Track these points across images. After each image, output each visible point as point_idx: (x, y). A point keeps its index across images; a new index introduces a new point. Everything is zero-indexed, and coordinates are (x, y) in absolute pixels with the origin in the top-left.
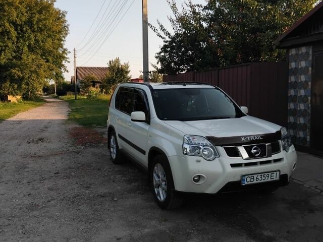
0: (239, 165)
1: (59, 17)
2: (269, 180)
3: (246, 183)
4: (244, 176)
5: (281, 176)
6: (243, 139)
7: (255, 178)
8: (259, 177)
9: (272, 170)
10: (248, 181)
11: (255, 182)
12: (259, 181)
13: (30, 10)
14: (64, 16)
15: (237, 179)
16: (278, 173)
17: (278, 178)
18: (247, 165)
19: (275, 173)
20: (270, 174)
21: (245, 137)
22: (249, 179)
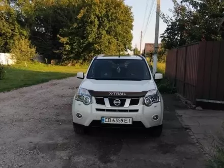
0: (103, 110)
1: (127, 11)
2: (123, 123)
3: (105, 122)
4: (104, 117)
5: (133, 122)
6: (110, 93)
7: (112, 120)
8: (115, 120)
9: (127, 116)
10: (106, 121)
11: (112, 122)
12: (115, 123)
13: (109, 7)
14: (130, 10)
15: (99, 118)
16: (131, 119)
17: (131, 123)
18: (108, 110)
19: (128, 119)
20: (124, 119)
21: (112, 92)
22: (107, 120)
